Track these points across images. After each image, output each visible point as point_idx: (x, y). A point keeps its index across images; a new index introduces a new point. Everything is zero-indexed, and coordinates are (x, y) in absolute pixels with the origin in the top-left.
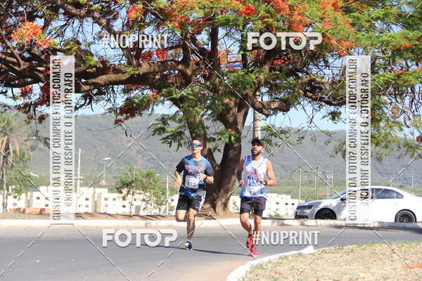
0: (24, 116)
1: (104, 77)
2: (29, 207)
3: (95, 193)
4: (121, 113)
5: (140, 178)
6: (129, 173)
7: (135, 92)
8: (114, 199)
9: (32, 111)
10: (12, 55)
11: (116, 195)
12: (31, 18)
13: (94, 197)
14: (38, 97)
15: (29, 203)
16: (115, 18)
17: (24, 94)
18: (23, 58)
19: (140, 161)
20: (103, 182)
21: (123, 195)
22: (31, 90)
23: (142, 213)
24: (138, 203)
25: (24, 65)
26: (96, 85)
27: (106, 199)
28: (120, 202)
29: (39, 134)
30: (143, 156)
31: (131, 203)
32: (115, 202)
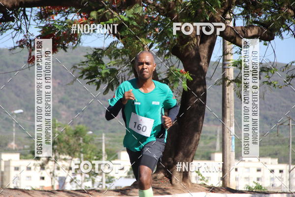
5: (65, 137)
7: (56, 18)
8: (29, 169)
11: (31, 162)
20: (13, 145)
21: (40, 162)
23: (68, 187)
24: (62, 173)
27: (17, 169)
28: (36, 173)
30: (69, 107)
31: (52, 174)
32: (29, 173)
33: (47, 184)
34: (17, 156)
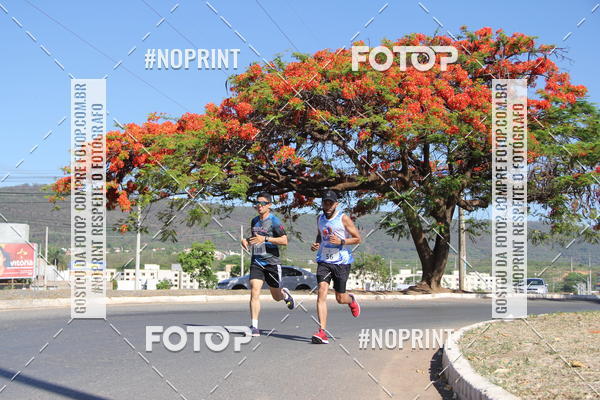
0: (282, 216)
1: (341, 185)
4: (355, 213)
5: (369, 261)
9: (288, 213)
10: (273, 171)
12: (287, 143)
14: (292, 201)
16: (349, 140)
17: (282, 200)
18: (281, 173)
19: (368, 248)
22: (287, 196)
25: (282, 178)
31: (363, 282)
33: (360, 287)
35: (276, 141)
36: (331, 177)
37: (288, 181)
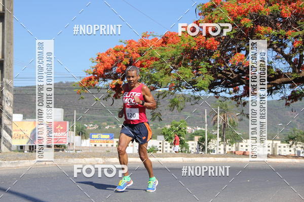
0: (236, 103)
1: (279, 80)
2: (237, 150)
3: (273, 143)
4: (289, 99)
5: (300, 135)
6: (293, 132)
7: (297, 88)
8: (285, 147)
9: (239, 100)
10: (229, 71)
11: (286, 145)
12: (239, 51)
13: (272, 145)
14: (242, 92)
15: (237, 149)
16: (285, 47)
17: (235, 91)
18: (235, 72)
19: (299, 126)
20: (278, 138)
21: (289, 145)
22: (239, 89)
23: (301, 155)
24: (299, 149)
25: (235, 76)
26: (275, 85)
27: (280, 147)
28: (288, 149)
29: (244, 112)
30: (301, 123)
31: (295, 149)
32: (284, 149)
33: (293, 153)
34: (280, 142)
35: (231, 50)
36: (272, 74)
37: (239, 77)
